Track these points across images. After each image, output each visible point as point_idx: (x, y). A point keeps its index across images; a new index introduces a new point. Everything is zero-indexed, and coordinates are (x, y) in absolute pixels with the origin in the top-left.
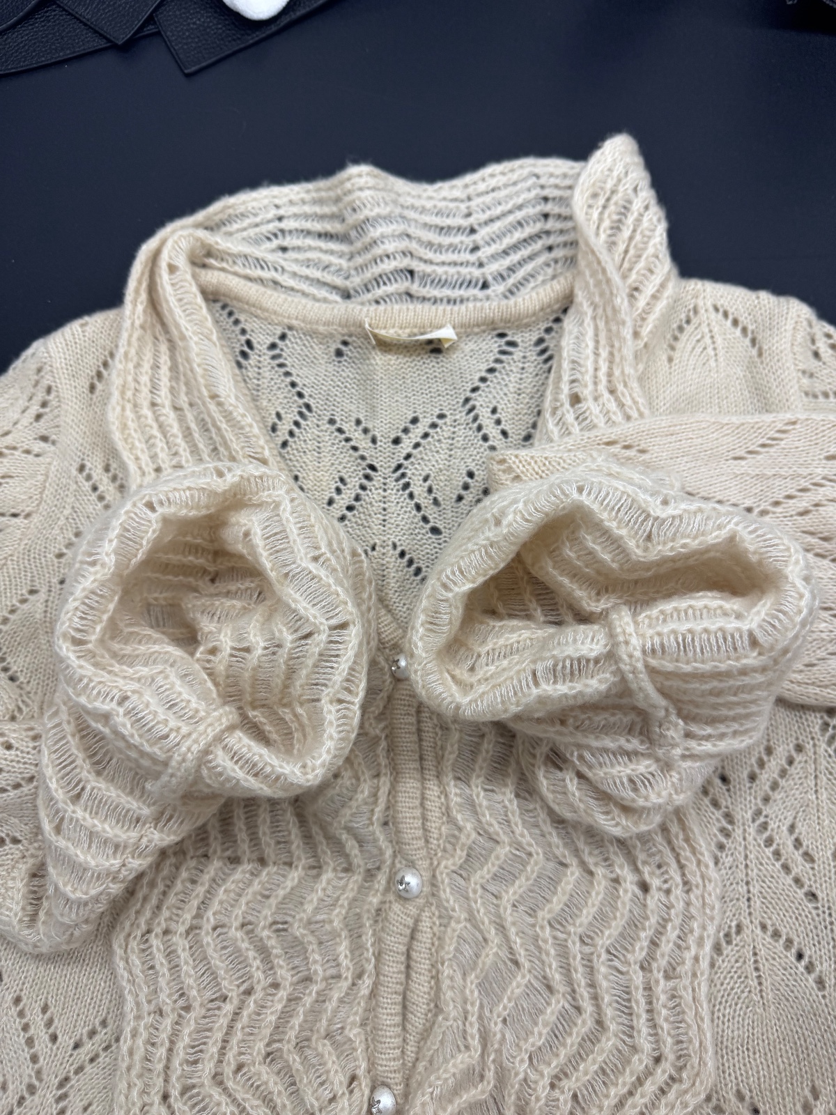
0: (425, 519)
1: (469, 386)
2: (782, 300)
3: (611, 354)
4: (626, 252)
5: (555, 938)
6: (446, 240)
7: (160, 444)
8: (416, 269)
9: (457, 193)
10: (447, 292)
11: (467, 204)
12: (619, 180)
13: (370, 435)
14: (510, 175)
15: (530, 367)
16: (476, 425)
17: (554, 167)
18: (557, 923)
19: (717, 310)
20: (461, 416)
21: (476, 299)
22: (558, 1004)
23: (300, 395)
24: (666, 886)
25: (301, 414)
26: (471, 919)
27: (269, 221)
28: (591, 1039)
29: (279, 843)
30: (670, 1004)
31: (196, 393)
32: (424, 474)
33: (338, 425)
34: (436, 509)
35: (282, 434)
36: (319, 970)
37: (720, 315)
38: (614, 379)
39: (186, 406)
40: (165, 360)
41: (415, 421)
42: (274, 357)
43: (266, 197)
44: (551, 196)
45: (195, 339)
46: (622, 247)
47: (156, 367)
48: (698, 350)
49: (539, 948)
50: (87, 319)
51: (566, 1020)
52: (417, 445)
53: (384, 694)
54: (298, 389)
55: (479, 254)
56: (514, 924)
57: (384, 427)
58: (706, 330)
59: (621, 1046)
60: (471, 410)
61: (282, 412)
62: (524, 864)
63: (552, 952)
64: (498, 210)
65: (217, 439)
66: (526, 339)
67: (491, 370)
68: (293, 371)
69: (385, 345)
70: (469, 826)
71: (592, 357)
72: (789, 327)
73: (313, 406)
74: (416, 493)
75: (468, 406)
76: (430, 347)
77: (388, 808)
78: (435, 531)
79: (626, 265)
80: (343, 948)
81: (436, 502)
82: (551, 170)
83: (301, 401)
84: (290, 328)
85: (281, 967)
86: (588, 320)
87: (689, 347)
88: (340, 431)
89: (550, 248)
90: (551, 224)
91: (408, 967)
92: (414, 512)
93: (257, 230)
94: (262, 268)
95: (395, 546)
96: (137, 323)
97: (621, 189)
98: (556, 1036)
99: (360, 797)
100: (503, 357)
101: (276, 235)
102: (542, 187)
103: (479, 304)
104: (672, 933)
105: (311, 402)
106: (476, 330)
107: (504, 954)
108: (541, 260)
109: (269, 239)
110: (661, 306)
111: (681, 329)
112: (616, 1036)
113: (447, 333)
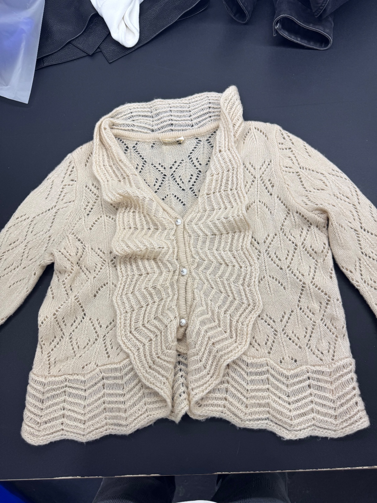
0: (180, 187)
1: (190, 152)
2: (273, 125)
3: (228, 140)
4: (233, 115)
5: (221, 281)
6: (182, 114)
7: (107, 174)
8: (173, 123)
9: (186, 102)
10: (182, 128)
11: (189, 105)
13: (163, 167)
14: (201, 97)
15: (206, 147)
16: (192, 163)
18: (221, 277)
19: (256, 128)
20: (188, 160)
21: (190, 129)
22: (223, 295)
23: (143, 159)
24: (245, 266)
25: (144, 164)
26: (200, 279)
27: (129, 114)
28: (232, 302)
30: (250, 292)
31: (115, 161)
32: (179, 175)
33: (154, 165)
34: (183, 184)
35: (139, 169)
36: (164, 296)
37: (257, 130)
38: (229, 146)
39: (112, 165)
41: (175, 162)
42: (134, 150)
43: (127, 107)
44: (211, 102)
45: (113, 146)
49: (217, 283)
51: (226, 298)
52: (177, 168)
53: (174, 229)
54: (142, 157)
55: (191, 117)
56: (210, 279)
57: (167, 166)
58: (253, 134)
59: (239, 302)
60: (190, 159)
61: (138, 164)
62: (211, 264)
63: (220, 284)
64: (197, 106)
66: (204, 139)
67: (195, 148)
68: (140, 153)
69: (165, 143)
70: (197, 257)
71: (224, 140)
72: (275, 131)
74: (177, 181)
75: (190, 158)
76: (178, 143)
77: (177, 256)
78: (183, 190)
79: (232, 118)
80: (170, 290)
81: (183, 182)
82: (212, 95)
83: (143, 160)
84: (138, 141)
85: (155, 297)
86: (223, 131)
87: (249, 139)
88: (155, 167)
89: (210, 117)
90: (211, 110)
91: (186, 292)
92: (177, 185)
93: (126, 116)
94: (129, 126)
95: (173, 194)
96: (97, 144)
98: (224, 302)
99: (170, 252)
100: (198, 144)
101: (131, 117)
102: (209, 100)
103: (190, 131)
104: (248, 276)
105: (146, 160)
106: (190, 137)
107: (209, 286)
108: (207, 120)
109: (129, 118)
110: (241, 129)
111: (246, 134)
112: (238, 300)
113: (182, 138)
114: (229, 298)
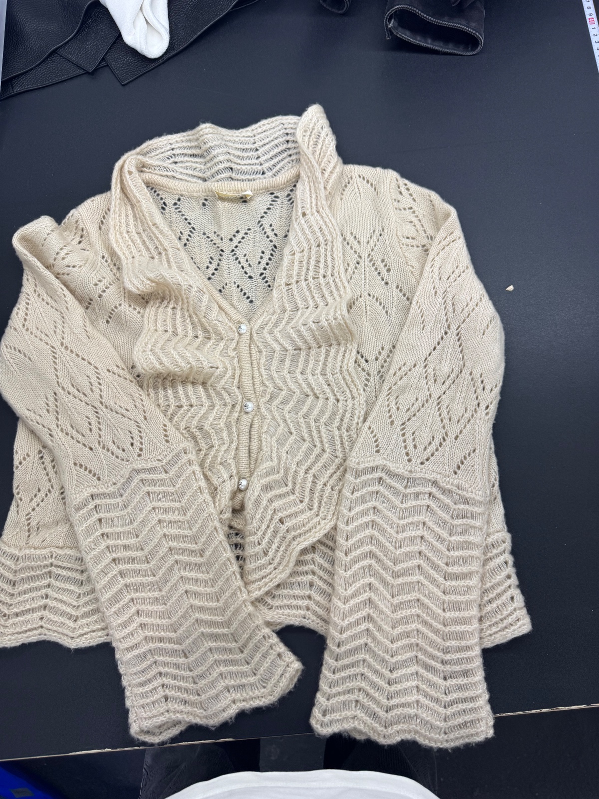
0: (246, 273)
1: (260, 216)
2: (386, 170)
3: (317, 196)
4: (320, 154)
5: (305, 422)
6: (246, 155)
7: (132, 247)
8: (233, 167)
9: (249, 134)
10: (247, 177)
11: (254, 138)
12: (315, 124)
13: (220, 238)
14: (271, 124)
15: (285, 207)
16: (263, 232)
17: (290, 119)
18: (305, 416)
19: (360, 177)
20: (258, 229)
21: (260, 178)
22: (306, 445)
23: (189, 223)
24: (345, 399)
25: (191, 232)
26: (274, 418)
27: (168, 151)
28: (319, 456)
29: (197, 398)
30: (349, 440)
31: (146, 225)
32: (244, 254)
33: (207, 235)
34: (250, 268)
35: (184, 241)
36: (216, 442)
37: (361, 179)
38: (318, 206)
39: (141, 231)
40: (130, 212)
41: (238, 232)
42: (176, 209)
43: (165, 140)
44: (289, 132)
45: (144, 201)
46: (318, 152)
47: (127, 216)
48: (353, 194)
49: (300, 426)
50: (93, 198)
51: (310, 450)
52: (240, 242)
53: (236, 341)
54: (188, 221)
55: (260, 159)
56: (289, 418)
57: (225, 233)
58: (356, 186)
59: (331, 456)
60: (261, 226)
61: (183, 231)
62: (292, 396)
63: (304, 426)
64: (267, 141)
65: (157, 243)
66: (282, 194)
67: (269, 209)
68: (185, 214)
69: (222, 199)
70: (270, 385)
71: (309, 198)
72: (388, 181)
73: (195, 228)
74: (241, 261)
75: (260, 224)
76: (242, 200)
77: (239, 382)
78: (250, 277)
79: (320, 160)
80: (225, 434)
81: (250, 265)
82: (289, 121)
83: (190, 226)
84: (182, 196)
85: (202, 443)
86: (306, 183)
87: (349, 193)
88: (208, 237)
89: (290, 155)
90: (290, 145)
91: (250, 438)
92: (241, 269)
93: (163, 155)
94: (167, 171)
95: (235, 283)
96: (118, 197)
97: (316, 128)
98: (307, 455)
99: (228, 375)
100: (273, 203)
101: (171, 157)
102: (286, 129)
103: (261, 181)
104: (348, 415)
105: (195, 226)
106: (261, 192)
107: (286, 430)
108: (286, 161)
109: (168, 158)
110: (334, 176)
111: (346, 186)
112: (329, 453)
113: (249, 193)
114: (315, 450)
